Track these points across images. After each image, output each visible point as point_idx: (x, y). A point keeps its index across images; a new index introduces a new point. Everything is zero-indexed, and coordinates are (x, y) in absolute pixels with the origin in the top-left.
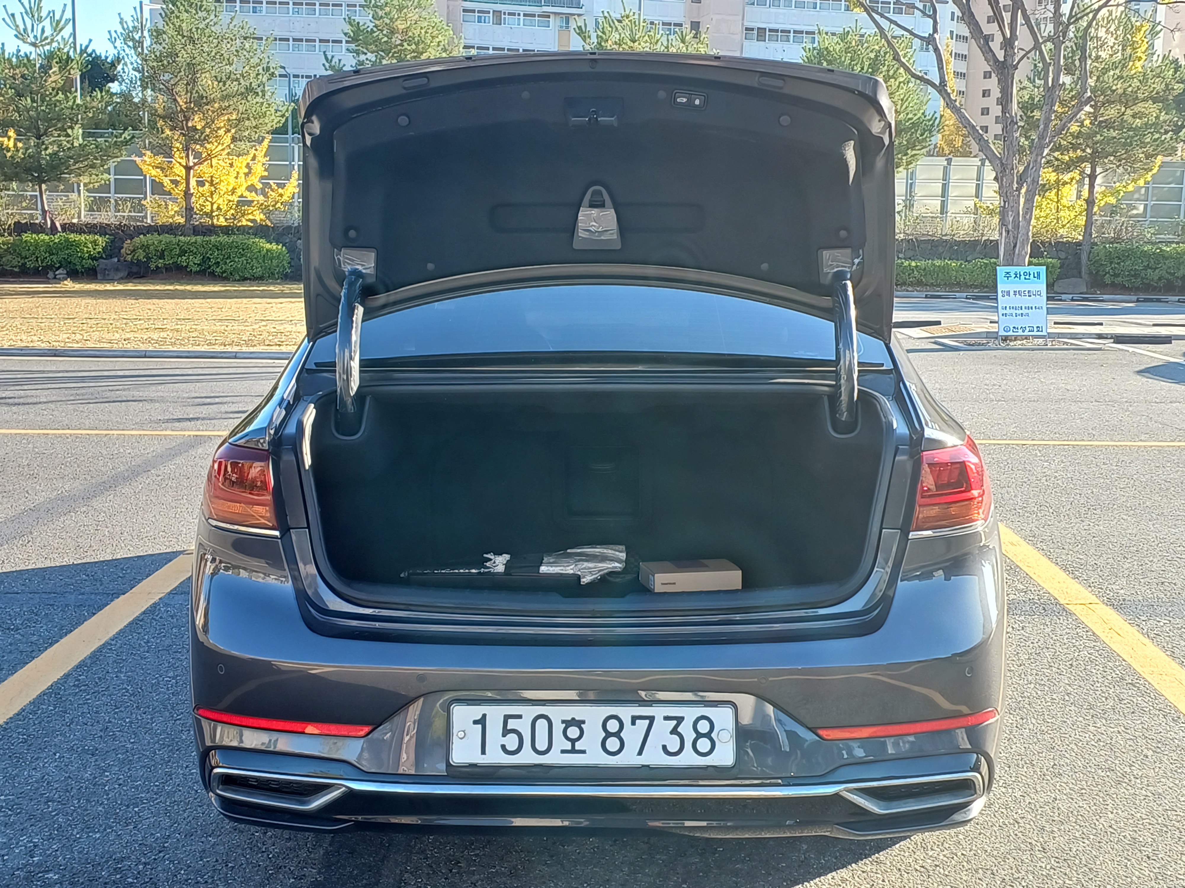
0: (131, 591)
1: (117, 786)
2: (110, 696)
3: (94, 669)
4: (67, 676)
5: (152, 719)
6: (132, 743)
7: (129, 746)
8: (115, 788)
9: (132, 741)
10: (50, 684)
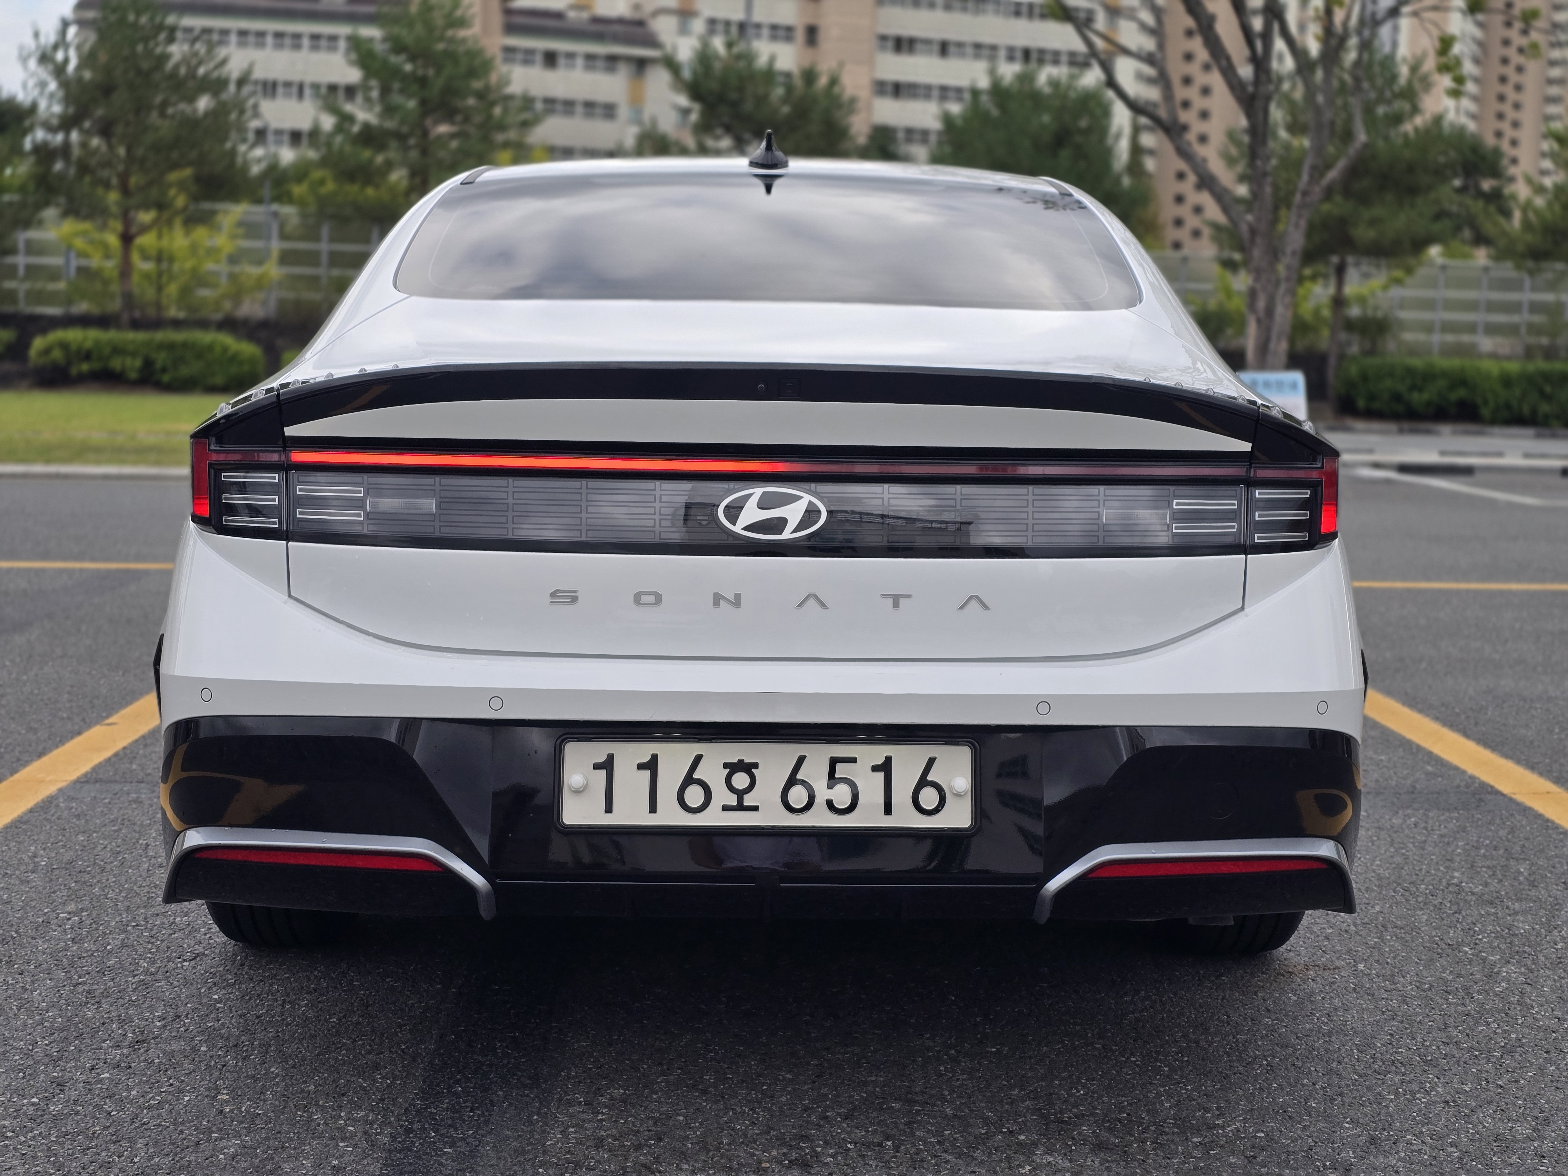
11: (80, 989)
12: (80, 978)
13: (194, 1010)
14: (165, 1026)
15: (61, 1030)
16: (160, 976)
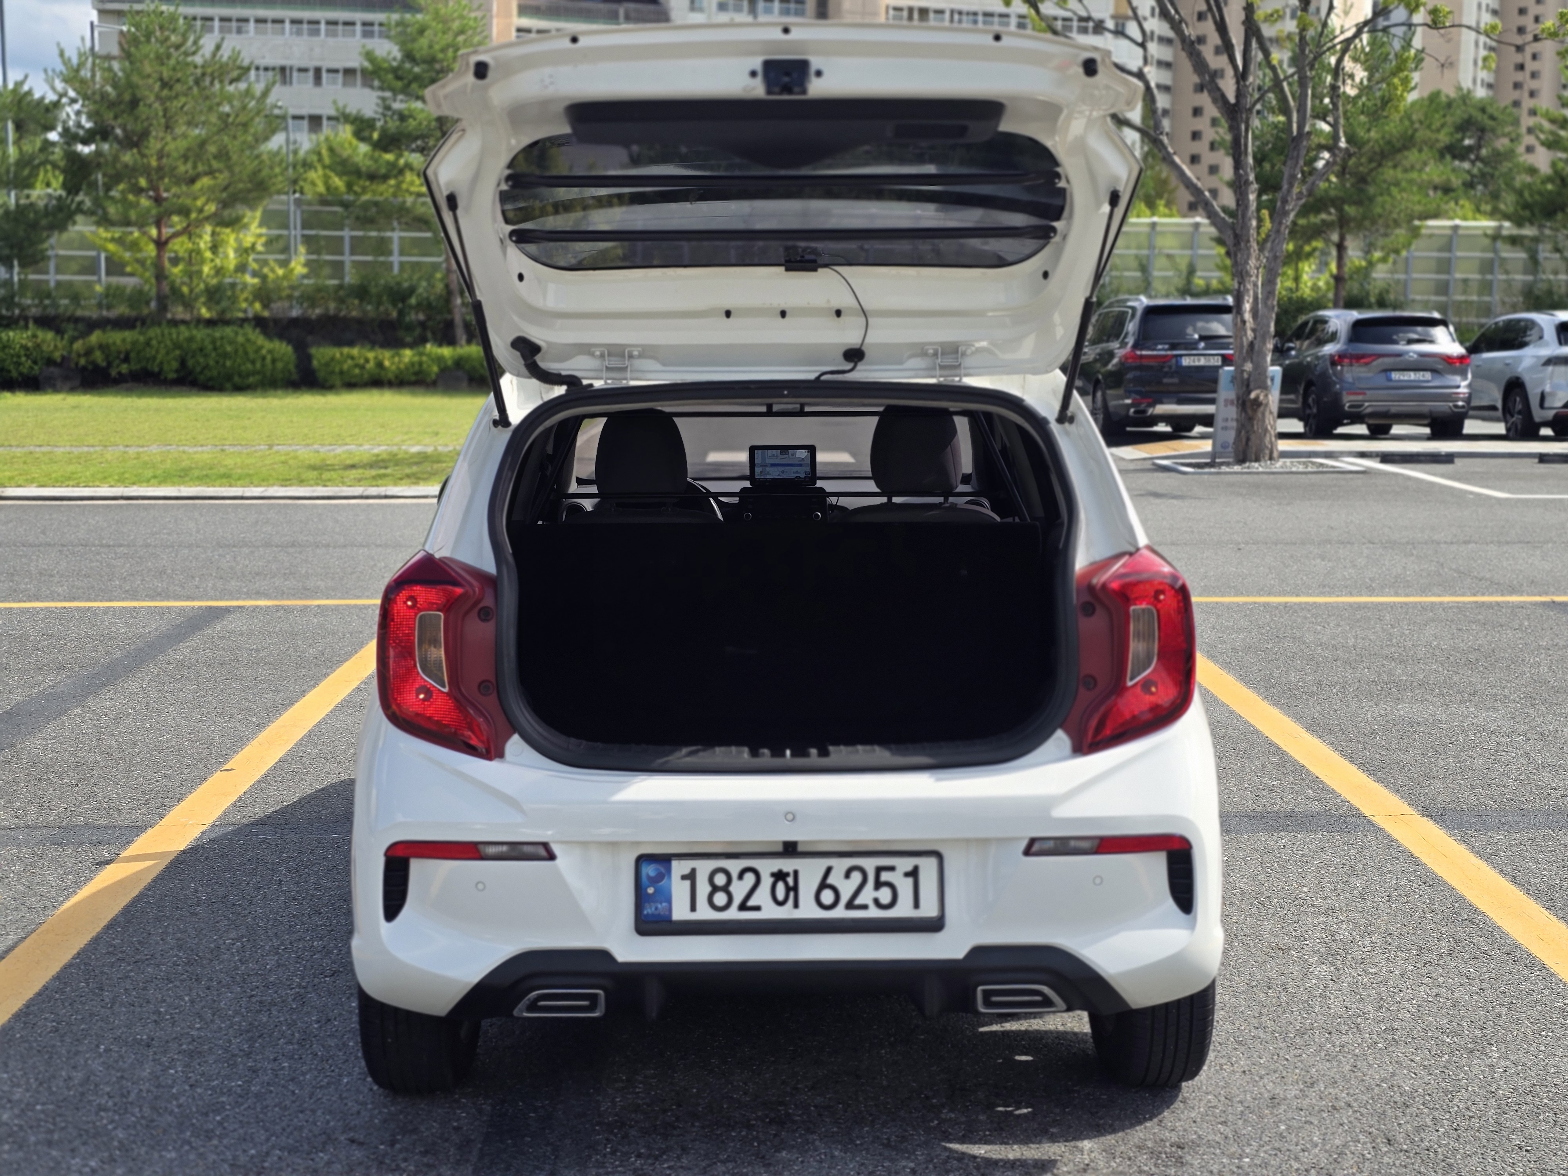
0: (161, 823)
1: (187, 1088)
2: (158, 966)
3: (131, 930)
4: (96, 940)
5: (218, 995)
6: (198, 1029)
7: (194, 1033)
8: (185, 1091)
9: (198, 1026)
10: (75, 952)
11: (254, 1000)
12: (252, 990)
13: (340, 1014)
14: (320, 1027)
15: (248, 1031)
16: (310, 989)
